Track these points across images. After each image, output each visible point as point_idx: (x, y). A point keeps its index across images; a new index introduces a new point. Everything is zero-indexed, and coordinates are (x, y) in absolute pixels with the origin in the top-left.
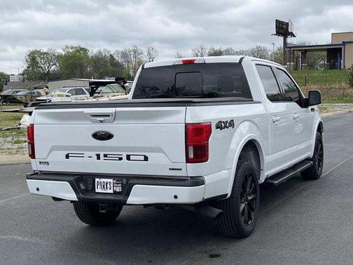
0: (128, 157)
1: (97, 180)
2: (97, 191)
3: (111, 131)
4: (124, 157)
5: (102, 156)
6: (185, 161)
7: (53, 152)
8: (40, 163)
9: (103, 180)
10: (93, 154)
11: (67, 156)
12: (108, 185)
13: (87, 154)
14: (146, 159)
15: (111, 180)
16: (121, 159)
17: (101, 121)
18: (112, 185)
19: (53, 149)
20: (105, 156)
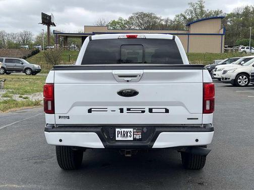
0: (151, 111)
1: (117, 130)
2: (117, 139)
3: (137, 89)
4: (147, 110)
5: (125, 110)
6: (202, 112)
7: (75, 107)
8: (60, 117)
9: (123, 130)
10: (117, 109)
11: (90, 111)
12: (129, 134)
13: (110, 108)
14: (167, 111)
15: (132, 130)
16: (143, 112)
17: (128, 81)
18: (132, 134)
19: (75, 105)
20: (128, 109)
